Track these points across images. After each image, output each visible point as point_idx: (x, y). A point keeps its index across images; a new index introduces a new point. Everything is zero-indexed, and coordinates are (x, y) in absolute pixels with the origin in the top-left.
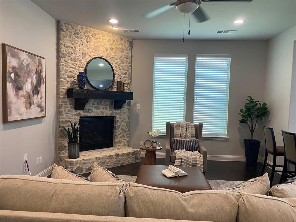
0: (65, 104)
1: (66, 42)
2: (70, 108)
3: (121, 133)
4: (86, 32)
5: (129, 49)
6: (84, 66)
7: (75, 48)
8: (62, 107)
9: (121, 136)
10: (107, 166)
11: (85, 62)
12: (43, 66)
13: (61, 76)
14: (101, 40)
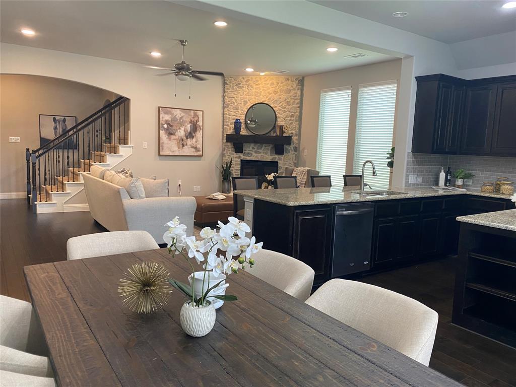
0: (227, 148)
1: (229, 93)
2: (232, 151)
4: (247, 81)
5: (297, 89)
6: (245, 112)
7: (237, 97)
8: (225, 150)
11: (246, 109)
12: (199, 117)
13: (225, 123)
14: (264, 85)
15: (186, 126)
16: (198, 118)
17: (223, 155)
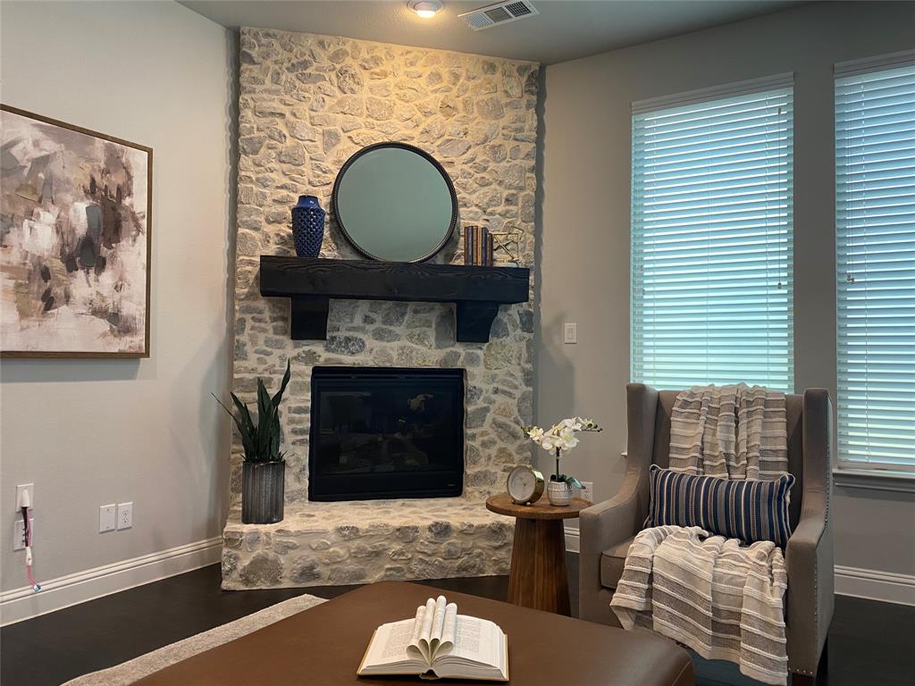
0: (253, 318)
1: (262, 96)
2: (275, 333)
3: (493, 442)
4: (336, 57)
5: (524, 102)
6: (332, 178)
7: (294, 115)
8: (243, 329)
9: (493, 451)
10: (391, 572)
11: (335, 163)
12: (134, 173)
13: (242, 217)
14: (402, 77)
15: (65, 207)
16: (130, 177)
17: (232, 351)
